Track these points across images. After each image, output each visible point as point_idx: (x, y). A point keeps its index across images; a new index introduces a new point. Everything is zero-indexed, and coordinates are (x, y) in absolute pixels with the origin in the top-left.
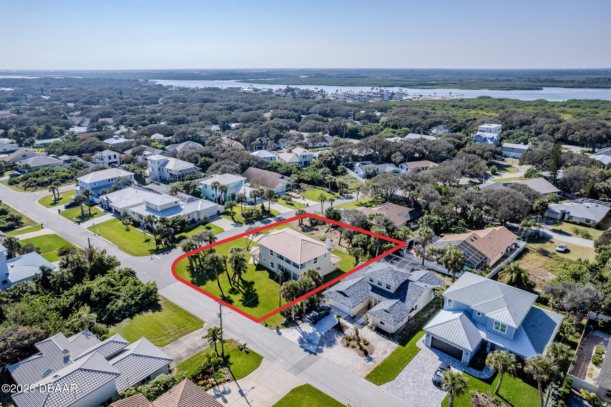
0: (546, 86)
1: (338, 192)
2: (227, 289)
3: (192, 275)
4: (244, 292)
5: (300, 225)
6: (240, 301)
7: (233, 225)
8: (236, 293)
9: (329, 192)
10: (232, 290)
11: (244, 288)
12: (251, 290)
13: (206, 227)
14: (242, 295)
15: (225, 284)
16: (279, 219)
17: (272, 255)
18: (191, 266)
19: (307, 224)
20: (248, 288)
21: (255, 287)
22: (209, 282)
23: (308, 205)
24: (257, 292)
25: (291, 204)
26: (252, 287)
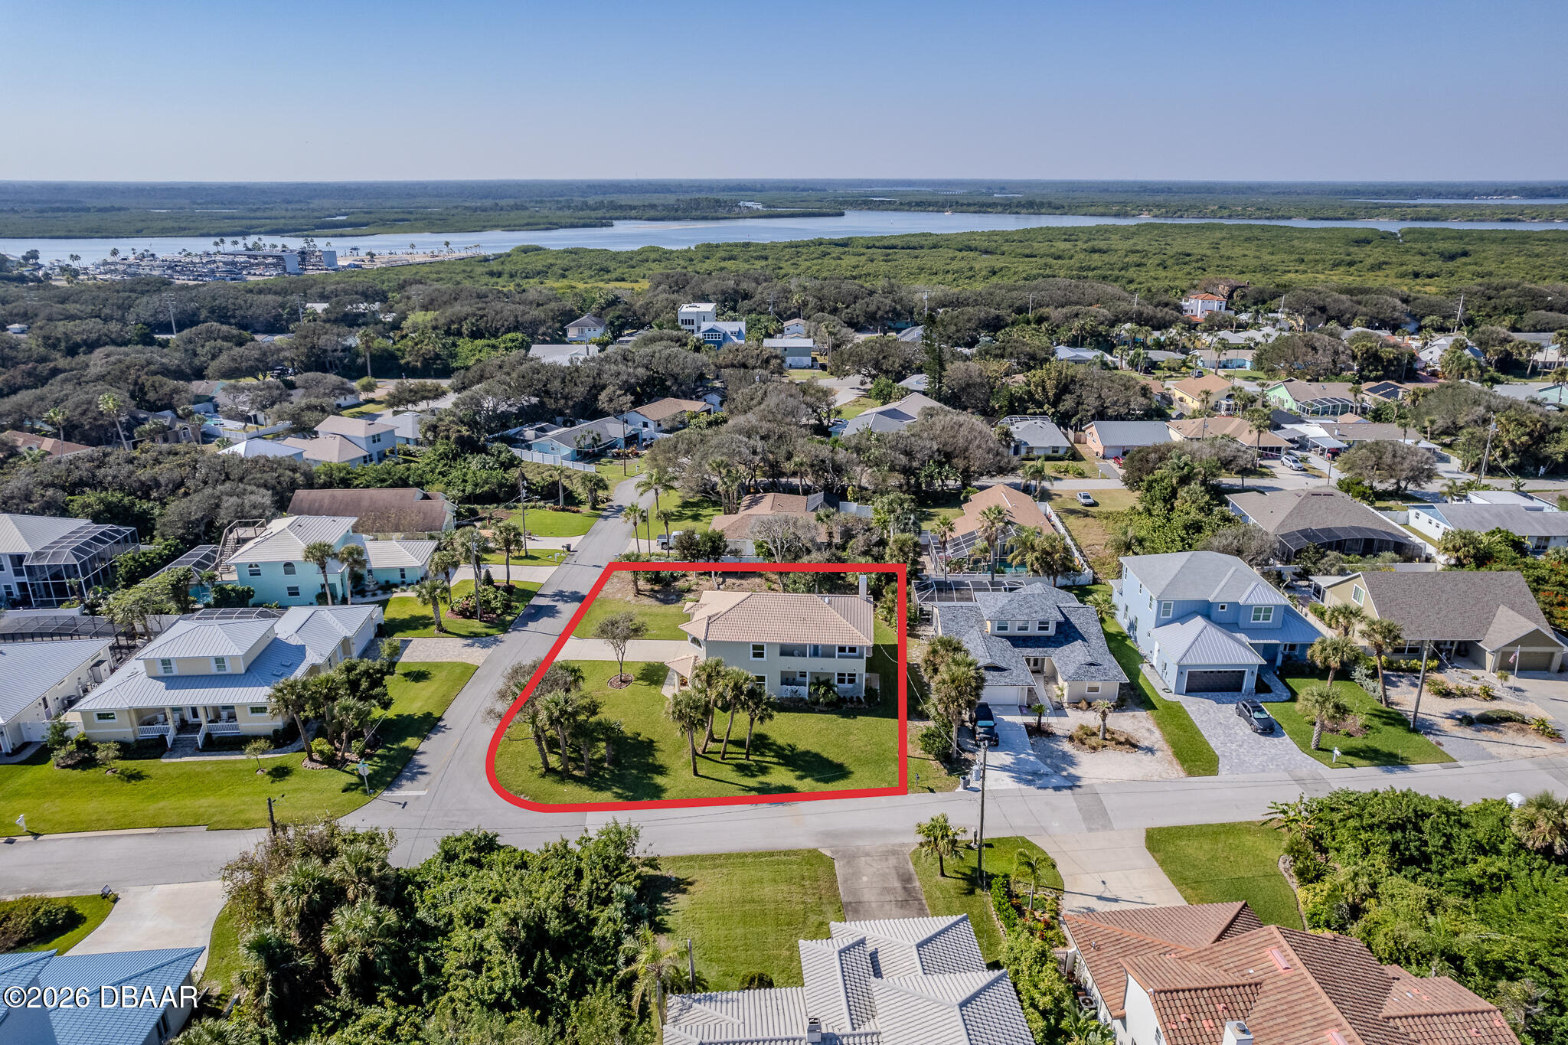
0: (617, 219)
1: (581, 503)
2: (727, 772)
3: (591, 786)
4: (775, 760)
5: (638, 592)
6: (800, 778)
7: (472, 645)
8: (764, 770)
9: (563, 510)
10: (742, 769)
11: (762, 754)
12: (783, 749)
13: (406, 675)
14: (783, 769)
15: (704, 767)
16: (560, 595)
17: (761, 655)
18: (549, 771)
19: (649, 587)
20: (770, 750)
21: (781, 741)
22: (659, 780)
23: (568, 548)
24: (801, 747)
25: (527, 557)
26: (773, 744)
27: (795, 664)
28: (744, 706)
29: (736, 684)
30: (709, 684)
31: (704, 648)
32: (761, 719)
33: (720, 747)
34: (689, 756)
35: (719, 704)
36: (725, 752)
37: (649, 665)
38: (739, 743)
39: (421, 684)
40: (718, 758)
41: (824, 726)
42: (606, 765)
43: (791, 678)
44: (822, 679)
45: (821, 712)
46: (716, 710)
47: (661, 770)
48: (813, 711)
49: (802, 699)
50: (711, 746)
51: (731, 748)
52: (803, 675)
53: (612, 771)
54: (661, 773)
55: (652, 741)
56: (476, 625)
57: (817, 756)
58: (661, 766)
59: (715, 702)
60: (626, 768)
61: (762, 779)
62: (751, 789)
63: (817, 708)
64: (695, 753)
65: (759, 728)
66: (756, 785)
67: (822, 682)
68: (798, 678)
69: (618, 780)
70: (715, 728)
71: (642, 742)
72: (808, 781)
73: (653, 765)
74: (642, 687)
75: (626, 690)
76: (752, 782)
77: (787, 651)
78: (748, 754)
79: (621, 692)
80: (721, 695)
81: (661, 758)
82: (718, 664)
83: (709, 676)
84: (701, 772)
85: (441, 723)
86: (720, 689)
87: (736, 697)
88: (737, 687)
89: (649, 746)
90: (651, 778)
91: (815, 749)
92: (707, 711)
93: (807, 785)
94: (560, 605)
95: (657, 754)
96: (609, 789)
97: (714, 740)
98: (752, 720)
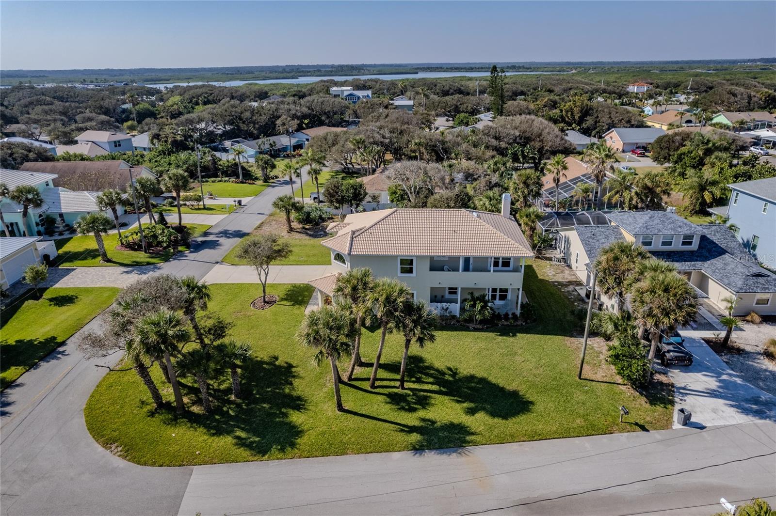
0: (301, 76)
1: (257, 179)
2: (379, 406)
3: (208, 427)
4: (435, 387)
5: (291, 230)
6: (471, 412)
7: (130, 272)
8: (423, 402)
9: (242, 182)
10: (396, 400)
11: (419, 381)
12: (444, 374)
13: (51, 300)
14: (446, 399)
15: (351, 399)
16: (226, 234)
17: (410, 271)
18: (162, 406)
19: (301, 226)
20: (427, 375)
21: (439, 364)
22: (296, 418)
23: (240, 202)
24: (465, 370)
25: (205, 208)
26: (431, 367)
27: (445, 279)
28: (400, 325)
29: (388, 298)
30: (355, 299)
31: (348, 264)
32: (421, 340)
33: (369, 372)
34: (331, 385)
35: (368, 322)
36: (376, 379)
37: (294, 286)
38: (392, 367)
39: (64, 308)
40: (366, 385)
41: (482, 345)
42: (233, 397)
43: (439, 295)
44: (476, 295)
45: (475, 330)
46: (363, 330)
47: (298, 403)
48: (467, 329)
49: (454, 317)
50: (359, 371)
51: (382, 374)
52: (453, 291)
53: (238, 406)
54: (298, 408)
55: (290, 366)
56: (141, 256)
57: (483, 381)
58: (299, 398)
59: (363, 320)
60: (256, 401)
61: (422, 413)
62: (412, 429)
63: (471, 326)
64: (339, 380)
65: (415, 349)
66: (417, 423)
67: (475, 297)
68: (447, 296)
69: (245, 419)
70: (362, 351)
71: (280, 367)
72: (481, 416)
73: (289, 396)
74: (286, 308)
75: (269, 311)
76: (411, 419)
77: (437, 265)
78: (402, 381)
79: (263, 312)
80: (369, 311)
81: (300, 387)
82: (365, 275)
83: (355, 289)
84: (346, 406)
85: (61, 349)
86: (369, 304)
87: (389, 314)
88: (389, 300)
89: (287, 372)
90: (285, 415)
91: (480, 373)
92: (353, 333)
93: (479, 421)
94: (222, 240)
95: (296, 382)
96: (229, 433)
97: (362, 364)
98: (408, 342)
